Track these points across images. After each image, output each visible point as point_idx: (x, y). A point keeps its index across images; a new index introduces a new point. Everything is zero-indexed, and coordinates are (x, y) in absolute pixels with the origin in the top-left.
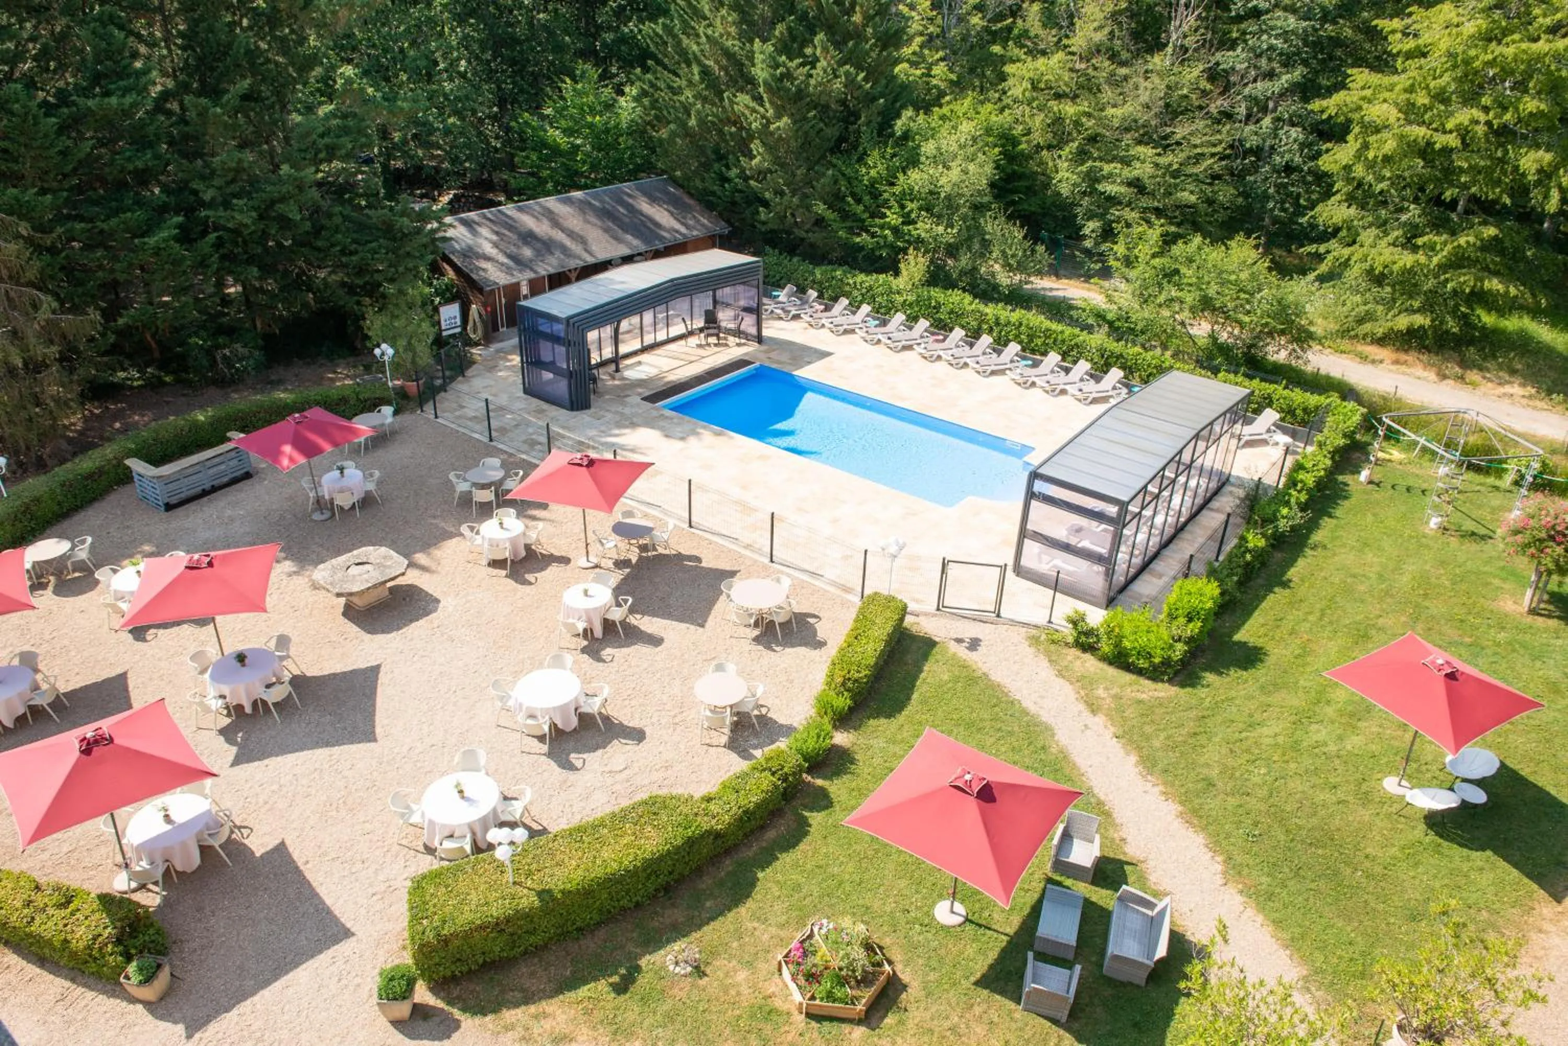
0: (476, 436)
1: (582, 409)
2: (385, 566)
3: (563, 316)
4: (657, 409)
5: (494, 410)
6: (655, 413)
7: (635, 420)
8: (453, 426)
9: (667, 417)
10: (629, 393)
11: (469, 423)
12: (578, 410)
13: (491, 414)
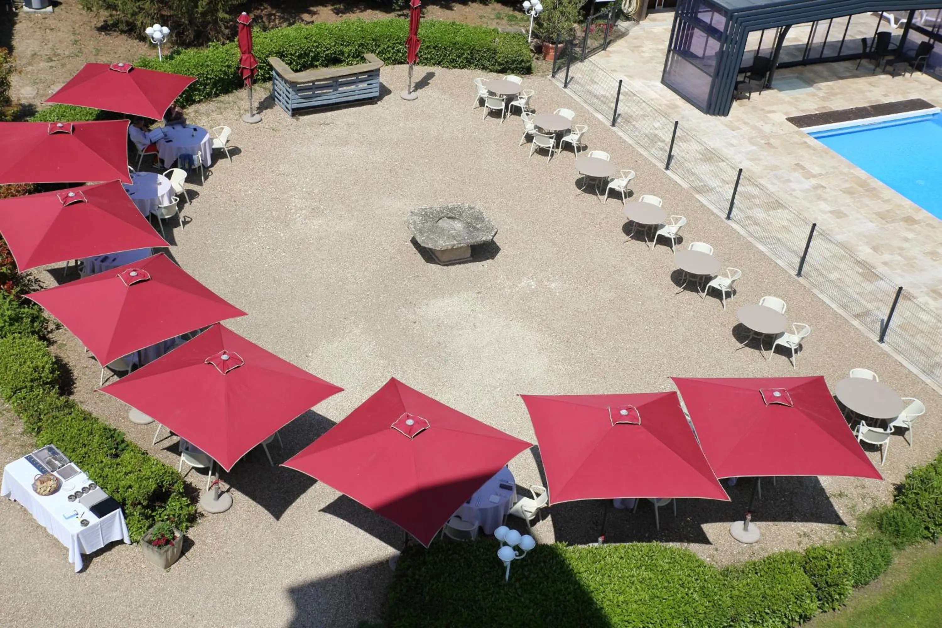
0: (600, 117)
1: (719, 114)
2: (474, 228)
3: (729, 8)
4: (802, 135)
5: (626, 94)
6: (797, 138)
7: (772, 141)
8: (578, 100)
9: (809, 147)
10: (775, 108)
11: (595, 101)
12: (713, 114)
13: (621, 97)
